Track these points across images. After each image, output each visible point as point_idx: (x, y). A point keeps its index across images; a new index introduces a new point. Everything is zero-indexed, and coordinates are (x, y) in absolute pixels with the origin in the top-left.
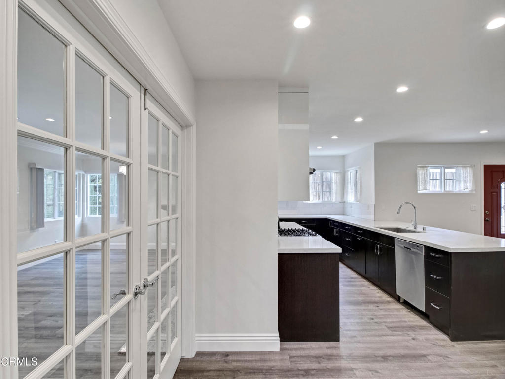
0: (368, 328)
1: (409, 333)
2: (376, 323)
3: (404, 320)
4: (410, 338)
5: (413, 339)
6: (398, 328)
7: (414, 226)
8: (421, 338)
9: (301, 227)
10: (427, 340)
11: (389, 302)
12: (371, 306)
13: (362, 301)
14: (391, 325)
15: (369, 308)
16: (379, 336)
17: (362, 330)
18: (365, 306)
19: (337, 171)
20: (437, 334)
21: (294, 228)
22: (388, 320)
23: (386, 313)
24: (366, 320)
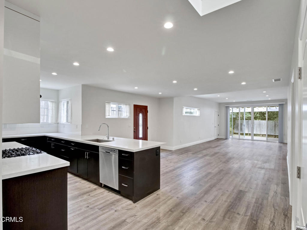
0: (87, 215)
1: (112, 207)
2: (91, 209)
3: (107, 199)
4: (114, 211)
5: (116, 211)
6: (106, 207)
7: (107, 138)
8: (119, 209)
9: (24, 146)
10: (123, 208)
11: (95, 189)
12: (85, 197)
13: (78, 195)
14: (100, 206)
15: (84, 198)
16: (95, 218)
17: (82, 219)
18: (81, 198)
19: (53, 100)
20: (126, 202)
21: (16, 148)
22: (98, 203)
23: (96, 198)
24: (84, 209)
